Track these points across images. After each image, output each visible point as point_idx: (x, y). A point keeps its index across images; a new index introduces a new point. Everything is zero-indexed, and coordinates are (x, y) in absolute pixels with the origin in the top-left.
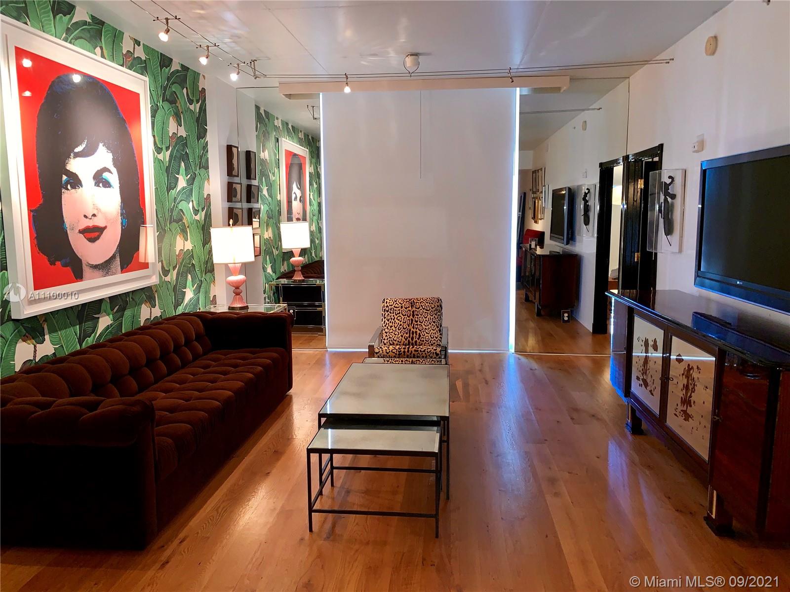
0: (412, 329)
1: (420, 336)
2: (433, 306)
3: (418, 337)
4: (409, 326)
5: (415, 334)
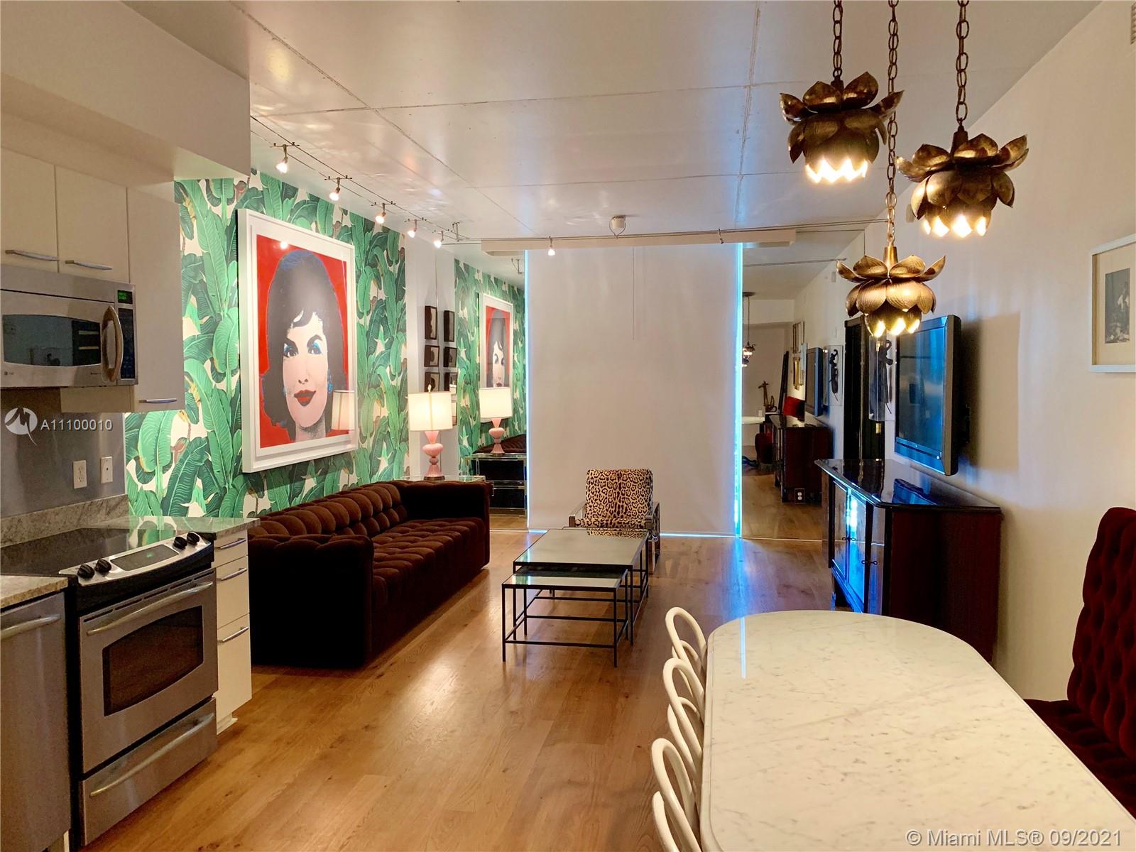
0: (618, 503)
1: (626, 510)
2: (641, 478)
3: (624, 511)
4: (615, 499)
5: (621, 509)
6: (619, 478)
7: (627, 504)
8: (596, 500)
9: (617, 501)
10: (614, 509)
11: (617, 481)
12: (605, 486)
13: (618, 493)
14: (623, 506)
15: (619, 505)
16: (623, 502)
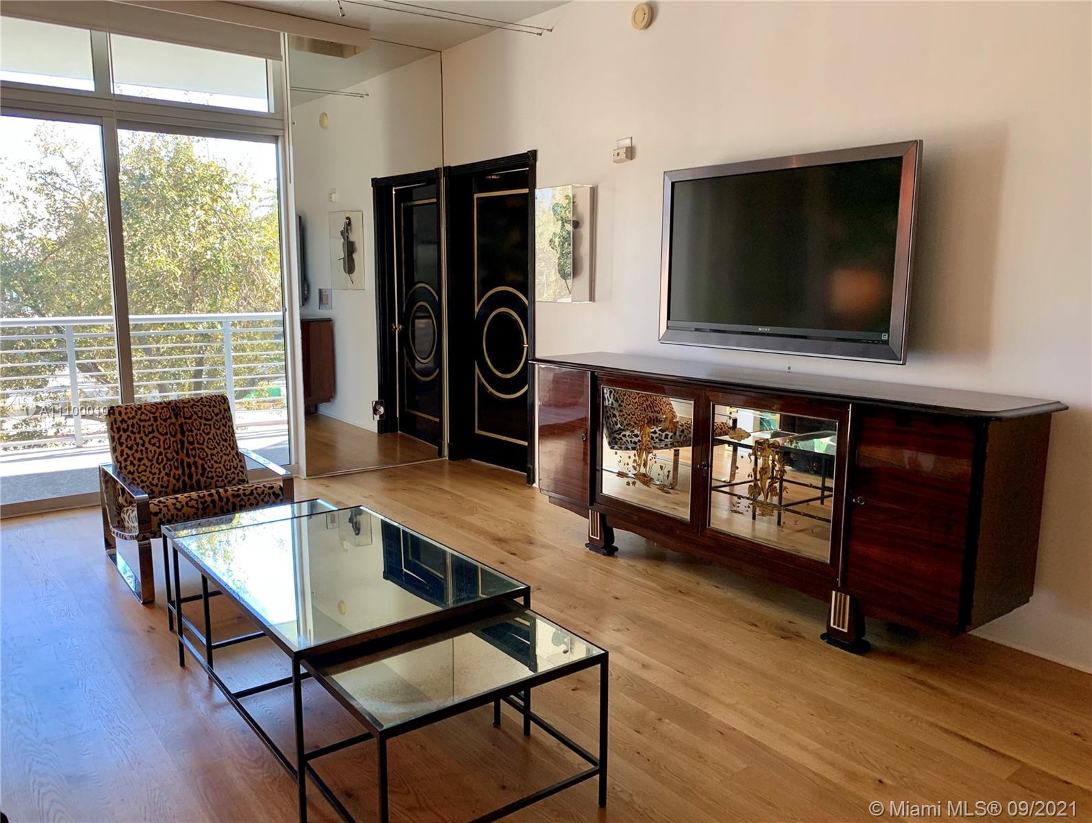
0: (186, 459)
1: (204, 469)
2: (217, 411)
3: (200, 471)
4: (177, 453)
5: (193, 469)
6: (176, 416)
7: (203, 459)
8: (140, 460)
9: (182, 455)
10: (180, 472)
11: (173, 420)
12: (153, 431)
13: (182, 442)
14: (195, 463)
15: (188, 464)
16: (194, 456)
